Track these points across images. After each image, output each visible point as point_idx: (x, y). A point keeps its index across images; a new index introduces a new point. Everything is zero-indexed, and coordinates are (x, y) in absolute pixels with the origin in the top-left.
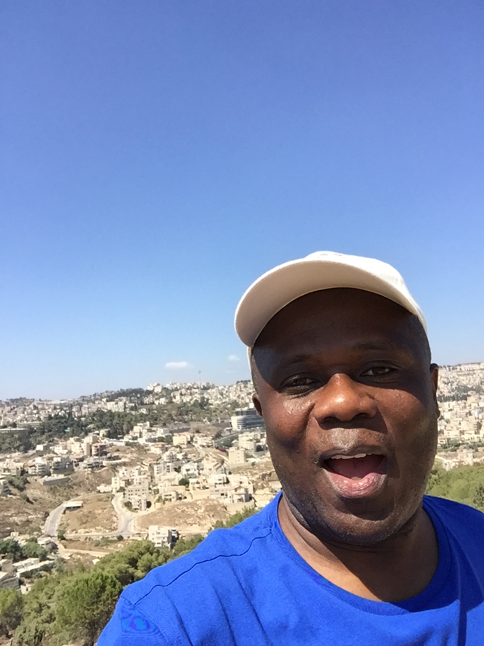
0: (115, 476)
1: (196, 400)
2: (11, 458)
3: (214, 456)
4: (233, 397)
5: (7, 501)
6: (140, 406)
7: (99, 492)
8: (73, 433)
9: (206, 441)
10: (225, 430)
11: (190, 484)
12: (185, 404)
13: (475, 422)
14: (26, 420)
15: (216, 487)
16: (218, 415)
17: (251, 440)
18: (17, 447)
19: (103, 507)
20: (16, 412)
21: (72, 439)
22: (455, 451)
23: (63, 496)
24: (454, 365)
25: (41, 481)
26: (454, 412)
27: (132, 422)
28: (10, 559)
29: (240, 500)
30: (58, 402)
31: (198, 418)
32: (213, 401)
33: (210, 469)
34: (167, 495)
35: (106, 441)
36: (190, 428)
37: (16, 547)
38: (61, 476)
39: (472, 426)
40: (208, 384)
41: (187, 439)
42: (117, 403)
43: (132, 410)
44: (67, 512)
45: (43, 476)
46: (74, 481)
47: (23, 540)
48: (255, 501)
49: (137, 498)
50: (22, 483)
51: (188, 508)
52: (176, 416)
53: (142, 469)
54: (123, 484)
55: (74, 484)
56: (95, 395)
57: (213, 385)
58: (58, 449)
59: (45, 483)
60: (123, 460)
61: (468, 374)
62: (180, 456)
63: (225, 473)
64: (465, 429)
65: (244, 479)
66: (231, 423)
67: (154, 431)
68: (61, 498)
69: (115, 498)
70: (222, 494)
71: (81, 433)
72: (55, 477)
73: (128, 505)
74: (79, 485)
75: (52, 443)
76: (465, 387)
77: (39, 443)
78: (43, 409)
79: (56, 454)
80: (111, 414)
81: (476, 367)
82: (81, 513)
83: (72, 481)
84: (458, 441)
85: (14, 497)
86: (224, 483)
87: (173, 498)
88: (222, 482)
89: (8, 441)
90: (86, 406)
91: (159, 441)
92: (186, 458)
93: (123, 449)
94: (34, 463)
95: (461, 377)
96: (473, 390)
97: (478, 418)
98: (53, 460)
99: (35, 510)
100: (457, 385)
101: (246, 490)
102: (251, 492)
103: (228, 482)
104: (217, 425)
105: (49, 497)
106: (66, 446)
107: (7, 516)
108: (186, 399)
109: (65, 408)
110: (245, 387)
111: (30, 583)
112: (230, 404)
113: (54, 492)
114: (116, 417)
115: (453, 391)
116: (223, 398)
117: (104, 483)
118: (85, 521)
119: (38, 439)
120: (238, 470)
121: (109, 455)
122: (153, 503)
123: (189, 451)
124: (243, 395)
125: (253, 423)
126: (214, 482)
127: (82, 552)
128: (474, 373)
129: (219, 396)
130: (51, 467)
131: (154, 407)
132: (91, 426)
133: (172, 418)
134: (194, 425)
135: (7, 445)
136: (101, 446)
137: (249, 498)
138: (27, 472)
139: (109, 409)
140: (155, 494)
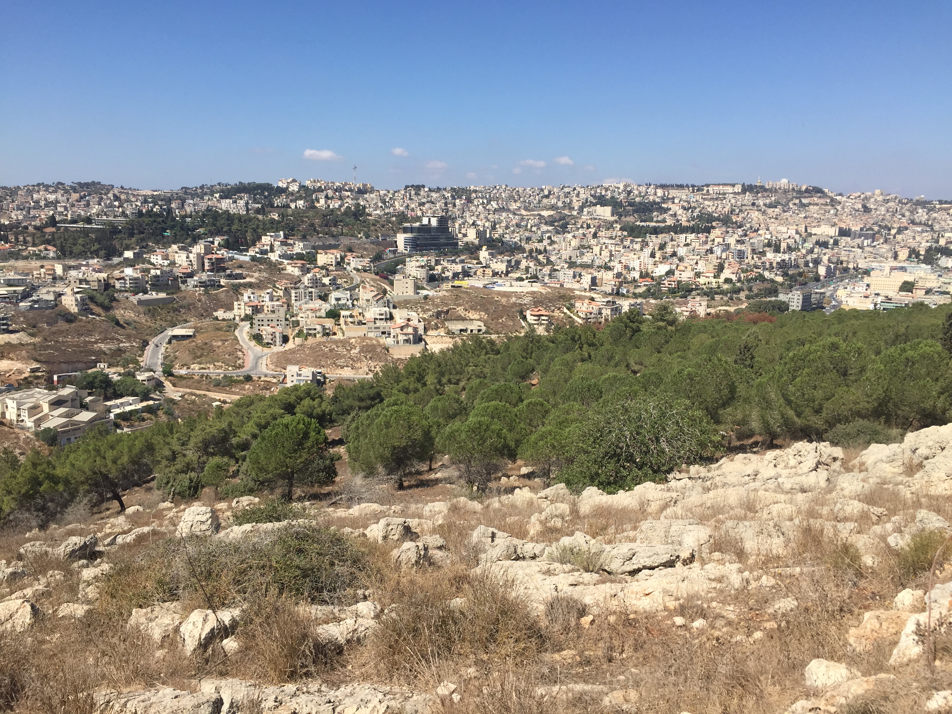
0: (238, 300)
1: (347, 207)
2: (87, 265)
3: (372, 283)
4: (399, 206)
5: (89, 322)
6: (269, 209)
7: (216, 319)
8: (176, 238)
9: (362, 264)
10: (387, 251)
11: (341, 318)
12: (332, 211)
13: (716, 262)
14: (105, 215)
15: (375, 323)
16: (379, 230)
17: (422, 267)
18: (95, 251)
19: (223, 338)
20: (88, 201)
21: (175, 247)
22: (686, 297)
23: (166, 321)
24: (700, 184)
25: (134, 299)
26: (691, 247)
27: (260, 230)
28: (99, 396)
29: (407, 341)
30: (149, 193)
31: (352, 232)
32: (371, 210)
33: (368, 301)
34: (310, 329)
35: (223, 253)
36: (339, 245)
37: (107, 382)
38: (162, 295)
39: (711, 268)
40: (365, 185)
41: (336, 258)
42: (235, 202)
43: (259, 213)
44: (174, 341)
45: (137, 294)
46: (181, 303)
47: (115, 373)
48: (426, 344)
49: (270, 330)
50: (107, 301)
51: (338, 347)
52: (320, 226)
53: (275, 294)
54: (249, 311)
55: (181, 307)
56: (202, 187)
57: (372, 188)
58: (156, 259)
59: (140, 302)
60: (248, 280)
61: (717, 199)
62: (326, 281)
63: (389, 307)
64: (701, 271)
65: (413, 315)
66: (396, 242)
67: (291, 245)
68: (164, 324)
69: (239, 328)
70: (383, 333)
71: (187, 239)
72: (154, 295)
73: (258, 338)
74: (189, 307)
75: (146, 250)
76: (710, 215)
77: (128, 248)
78: (128, 201)
79: (153, 264)
80: (229, 217)
81: (730, 189)
82: (194, 344)
83: (178, 302)
84: (692, 284)
85: (97, 318)
86: (386, 319)
87: (318, 333)
88: (383, 317)
89: (80, 241)
90: (191, 201)
91: (298, 259)
92: (335, 284)
93: (248, 265)
94: (122, 275)
95: (707, 203)
96: (719, 220)
97: (721, 258)
98: (149, 273)
99: (129, 337)
100: (700, 212)
101: (415, 329)
102: (421, 331)
103: (391, 318)
104: (378, 244)
105: (147, 321)
106: (167, 255)
107: (90, 342)
108: (335, 204)
109: (160, 203)
110: (417, 194)
111: (128, 427)
112: (395, 216)
113: (153, 315)
114: (236, 221)
115: (693, 219)
116: (386, 207)
117: (222, 308)
118: (199, 354)
119: (125, 242)
120: (405, 304)
121: (228, 272)
122: (291, 337)
123: (338, 275)
124: (413, 206)
125: (426, 245)
126: (373, 317)
127: (198, 392)
128: (725, 198)
129: (380, 204)
130: (147, 282)
131: (290, 211)
132: (201, 230)
133: (315, 229)
134: (345, 241)
135: (80, 247)
136: (217, 259)
137: (418, 339)
138: (114, 286)
139: (224, 208)
140: (294, 327)
